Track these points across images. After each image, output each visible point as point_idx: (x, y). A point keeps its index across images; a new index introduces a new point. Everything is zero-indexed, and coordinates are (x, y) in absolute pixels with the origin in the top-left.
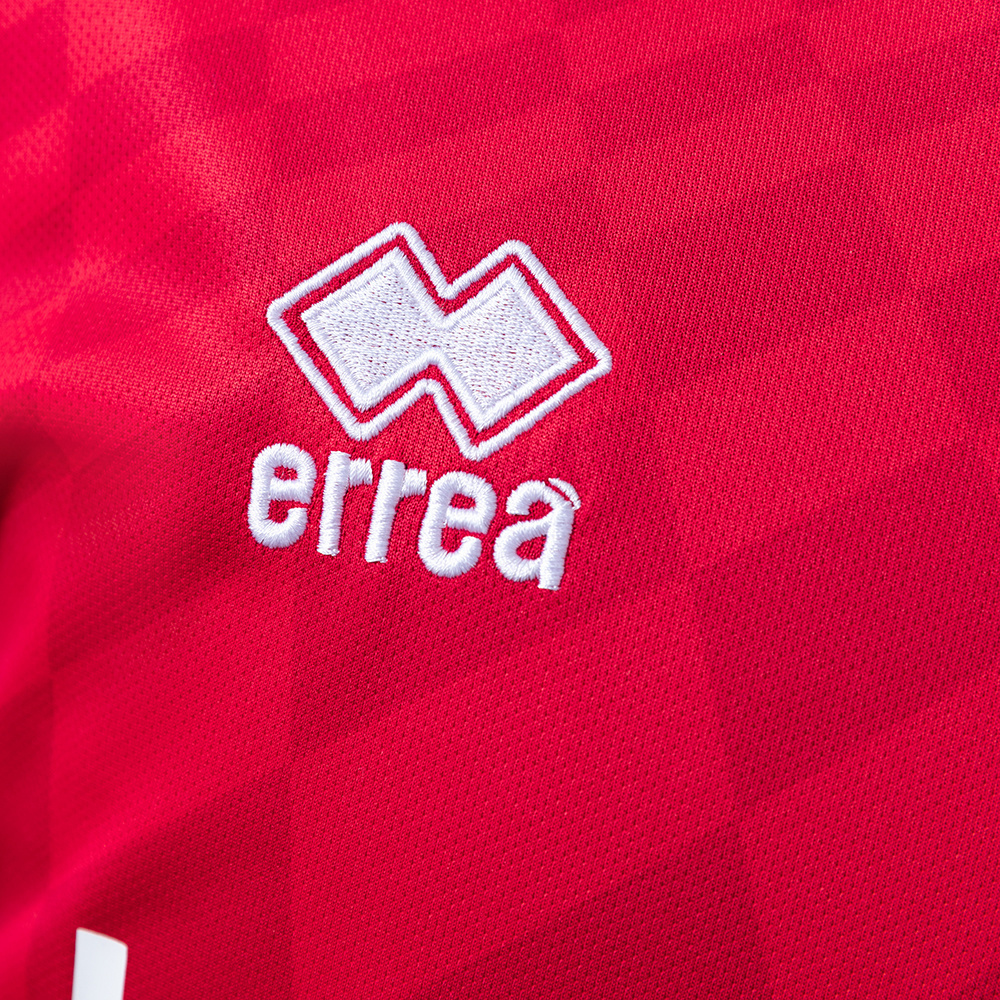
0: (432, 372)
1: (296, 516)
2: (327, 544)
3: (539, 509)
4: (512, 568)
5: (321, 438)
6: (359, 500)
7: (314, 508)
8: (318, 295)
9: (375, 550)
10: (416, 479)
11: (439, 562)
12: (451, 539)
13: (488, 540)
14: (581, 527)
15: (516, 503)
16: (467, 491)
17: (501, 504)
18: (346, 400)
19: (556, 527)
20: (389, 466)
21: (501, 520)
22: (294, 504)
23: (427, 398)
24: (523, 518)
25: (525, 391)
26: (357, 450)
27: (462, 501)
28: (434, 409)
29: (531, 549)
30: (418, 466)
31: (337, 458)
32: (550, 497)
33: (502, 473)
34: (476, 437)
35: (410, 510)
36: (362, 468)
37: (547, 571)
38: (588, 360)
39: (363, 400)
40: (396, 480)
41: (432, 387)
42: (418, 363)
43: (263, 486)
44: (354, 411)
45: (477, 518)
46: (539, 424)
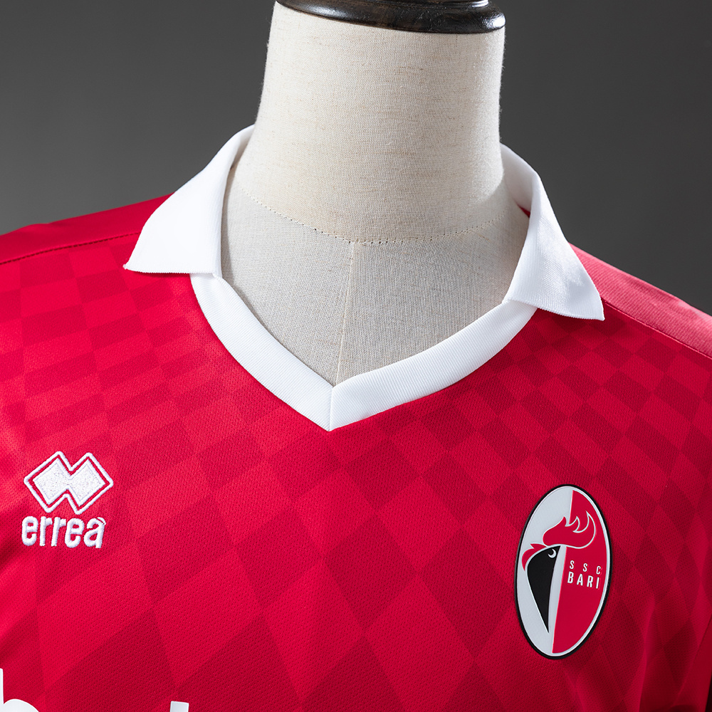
0: (67, 492)
1: (34, 536)
2: (42, 543)
3: (95, 526)
4: (88, 543)
5: (39, 513)
6: (49, 529)
7: (38, 533)
8: (37, 474)
9: (54, 543)
10: (63, 522)
11: (71, 544)
12: (73, 537)
13: (82, 536)
14: (106, 529)
15: (89, 525)
16: (77, 524)
17: (86, 526)
18: (45, 502)
19: (100, 531)
20: (57, 519)
21: (86, 530)
22: (33, 533)
23: (66, 499)
24: (91, 529)
25: (91, 494)
26: (48, 515)
27: (76, 526)
28: (68, 502)
29: (93, 537)
30: (64, 518)
31: (43, 518)
32: (98, 522)
33: (85, 518)
34: (79, 508)
35: (63, 530)
36: (49, 520)
37: (98, 543)
38: (107, 483)
39: (49, 502)
40: (59, 522)
41: (67, 496)
42: (64, 490)
43: (25, 529)
44: (47, 505)
45: (79, 531)
46: (95, 503)
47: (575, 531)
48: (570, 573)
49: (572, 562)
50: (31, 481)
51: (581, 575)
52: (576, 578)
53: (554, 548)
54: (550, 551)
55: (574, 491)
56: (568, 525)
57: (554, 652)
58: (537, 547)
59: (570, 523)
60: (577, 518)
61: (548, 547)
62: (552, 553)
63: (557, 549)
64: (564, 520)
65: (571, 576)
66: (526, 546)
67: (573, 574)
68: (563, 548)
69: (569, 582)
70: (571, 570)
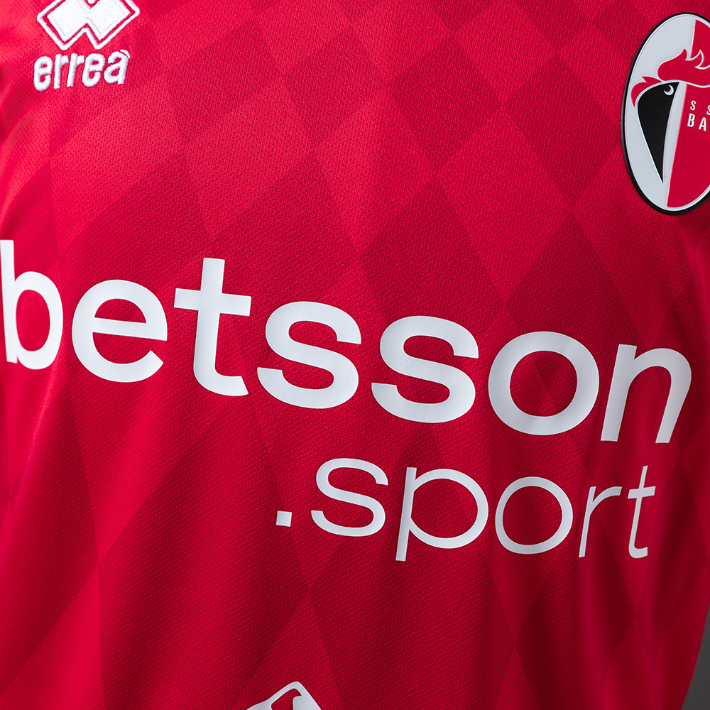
0: (87, 26)
1: (48, 79)
2: (56, 86)
3: (118, 60)
4: (109, 79)
5: (53, 51)
6: (65, 68)
7: (52, 75)
8: (52, 10)
9: (70, 83)
10: (81, 59)
11: (88, 82)
12: (92, 75)
13: (102, 73)
14: (130, 64)
15: (111, 60)
16: (96, 59)
17: (107, 61)
18: (60, 39)
19: (123, 65)
20: (74, 56)
21: (107, 65)
22: (46, 75)
23: (85, 35)
24: (114, 63)
25: (114, 26)
26: (63, 53)
27: (95, 63)
28: (86, 36)
29: (115, 73)
30: (82, 54)
31: (58, 57)
32: (120, 55)
33: (106, 52)
34: (99, 42)
35: (80, 68)
36: (65, 59)
37: (120, 79)
38: (133, 12)
40: (76, 59)
41: (86, 30)
42: (84, 24)
43: (38, 71)
44: (63, 42)
45: (99, 67)
46: (117, 35)
47: (698, 67)
48: (691, 115)
49: (693, 103)
50: (45, 18)
51: (704, 119)
52: (697, 122)
53: (671, 84)
54: (666, 87)
55: (697, 21)
56: (689, 58)
57: (669, 205)
58: (650, 80)
59: (692, 57)
60: (700, 52)
61: (664, 82)
62: (668, 90)
63: (675, 85)
64: (685, 53)
65: (692, 119)
66: (636, 78)
67: (694, 116)
68: (683, 85)
69: (689, 125)
70: (692, 112)
